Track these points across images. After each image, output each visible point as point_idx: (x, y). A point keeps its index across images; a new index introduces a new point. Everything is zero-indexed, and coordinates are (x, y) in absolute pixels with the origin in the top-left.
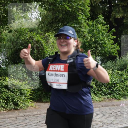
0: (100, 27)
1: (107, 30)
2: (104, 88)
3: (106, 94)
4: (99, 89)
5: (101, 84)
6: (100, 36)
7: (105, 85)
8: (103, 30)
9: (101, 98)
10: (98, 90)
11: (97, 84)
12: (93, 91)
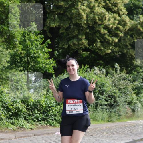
0: (33, 37)
1: (41, 41)
2: (37, 112)
3: (40, 119)
4: (31, 113)
5: (34, 107)
6: (33, 48)
7: (38, 108)
8: (37, 41)
9: (33, 124)
10: (30, 115)
11: (28, 107)
12: (23, 116)
